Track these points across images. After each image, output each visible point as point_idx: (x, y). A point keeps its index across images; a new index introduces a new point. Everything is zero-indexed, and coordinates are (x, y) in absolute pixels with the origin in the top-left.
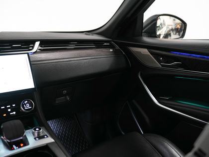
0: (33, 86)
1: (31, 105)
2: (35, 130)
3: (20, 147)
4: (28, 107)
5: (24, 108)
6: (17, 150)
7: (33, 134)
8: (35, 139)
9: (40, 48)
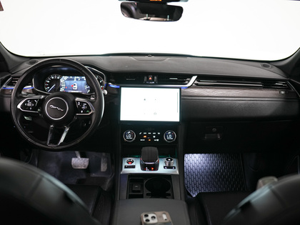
0: (178, 120)
1: (173, 136)
2: (167, 160)
3: (151, 170)
4: (170, 137)
5: (166, 138)
6: (147, 172)
7: (165, 163)
8: (164, 167)
9: (196, 82)
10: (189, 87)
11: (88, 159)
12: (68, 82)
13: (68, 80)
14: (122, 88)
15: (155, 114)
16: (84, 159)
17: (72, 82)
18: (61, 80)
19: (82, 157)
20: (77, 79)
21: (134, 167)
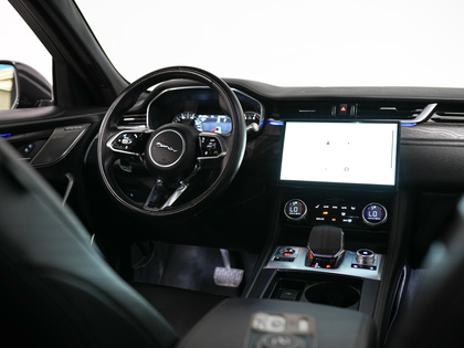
1: (381, 214)
2: (361, 253)
3: (324, 267)
4: (374, 216)
5: (366, 216)
8: (352, 266)
9: (435, 116)
10: (418, 123)
11: (241, 272)
12: (207, 125)
13: (207, 121)
14: (288, 124)
15: (347, 169)
16: (235, 271)
17: (213, 124)
18: (197, 123)
19: (232, 267)
20: (222, 120)
21: (292, 260)
